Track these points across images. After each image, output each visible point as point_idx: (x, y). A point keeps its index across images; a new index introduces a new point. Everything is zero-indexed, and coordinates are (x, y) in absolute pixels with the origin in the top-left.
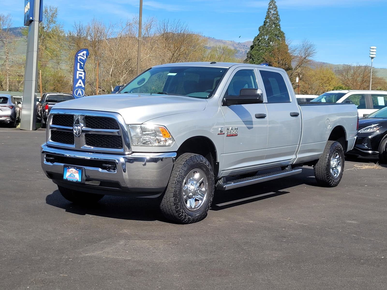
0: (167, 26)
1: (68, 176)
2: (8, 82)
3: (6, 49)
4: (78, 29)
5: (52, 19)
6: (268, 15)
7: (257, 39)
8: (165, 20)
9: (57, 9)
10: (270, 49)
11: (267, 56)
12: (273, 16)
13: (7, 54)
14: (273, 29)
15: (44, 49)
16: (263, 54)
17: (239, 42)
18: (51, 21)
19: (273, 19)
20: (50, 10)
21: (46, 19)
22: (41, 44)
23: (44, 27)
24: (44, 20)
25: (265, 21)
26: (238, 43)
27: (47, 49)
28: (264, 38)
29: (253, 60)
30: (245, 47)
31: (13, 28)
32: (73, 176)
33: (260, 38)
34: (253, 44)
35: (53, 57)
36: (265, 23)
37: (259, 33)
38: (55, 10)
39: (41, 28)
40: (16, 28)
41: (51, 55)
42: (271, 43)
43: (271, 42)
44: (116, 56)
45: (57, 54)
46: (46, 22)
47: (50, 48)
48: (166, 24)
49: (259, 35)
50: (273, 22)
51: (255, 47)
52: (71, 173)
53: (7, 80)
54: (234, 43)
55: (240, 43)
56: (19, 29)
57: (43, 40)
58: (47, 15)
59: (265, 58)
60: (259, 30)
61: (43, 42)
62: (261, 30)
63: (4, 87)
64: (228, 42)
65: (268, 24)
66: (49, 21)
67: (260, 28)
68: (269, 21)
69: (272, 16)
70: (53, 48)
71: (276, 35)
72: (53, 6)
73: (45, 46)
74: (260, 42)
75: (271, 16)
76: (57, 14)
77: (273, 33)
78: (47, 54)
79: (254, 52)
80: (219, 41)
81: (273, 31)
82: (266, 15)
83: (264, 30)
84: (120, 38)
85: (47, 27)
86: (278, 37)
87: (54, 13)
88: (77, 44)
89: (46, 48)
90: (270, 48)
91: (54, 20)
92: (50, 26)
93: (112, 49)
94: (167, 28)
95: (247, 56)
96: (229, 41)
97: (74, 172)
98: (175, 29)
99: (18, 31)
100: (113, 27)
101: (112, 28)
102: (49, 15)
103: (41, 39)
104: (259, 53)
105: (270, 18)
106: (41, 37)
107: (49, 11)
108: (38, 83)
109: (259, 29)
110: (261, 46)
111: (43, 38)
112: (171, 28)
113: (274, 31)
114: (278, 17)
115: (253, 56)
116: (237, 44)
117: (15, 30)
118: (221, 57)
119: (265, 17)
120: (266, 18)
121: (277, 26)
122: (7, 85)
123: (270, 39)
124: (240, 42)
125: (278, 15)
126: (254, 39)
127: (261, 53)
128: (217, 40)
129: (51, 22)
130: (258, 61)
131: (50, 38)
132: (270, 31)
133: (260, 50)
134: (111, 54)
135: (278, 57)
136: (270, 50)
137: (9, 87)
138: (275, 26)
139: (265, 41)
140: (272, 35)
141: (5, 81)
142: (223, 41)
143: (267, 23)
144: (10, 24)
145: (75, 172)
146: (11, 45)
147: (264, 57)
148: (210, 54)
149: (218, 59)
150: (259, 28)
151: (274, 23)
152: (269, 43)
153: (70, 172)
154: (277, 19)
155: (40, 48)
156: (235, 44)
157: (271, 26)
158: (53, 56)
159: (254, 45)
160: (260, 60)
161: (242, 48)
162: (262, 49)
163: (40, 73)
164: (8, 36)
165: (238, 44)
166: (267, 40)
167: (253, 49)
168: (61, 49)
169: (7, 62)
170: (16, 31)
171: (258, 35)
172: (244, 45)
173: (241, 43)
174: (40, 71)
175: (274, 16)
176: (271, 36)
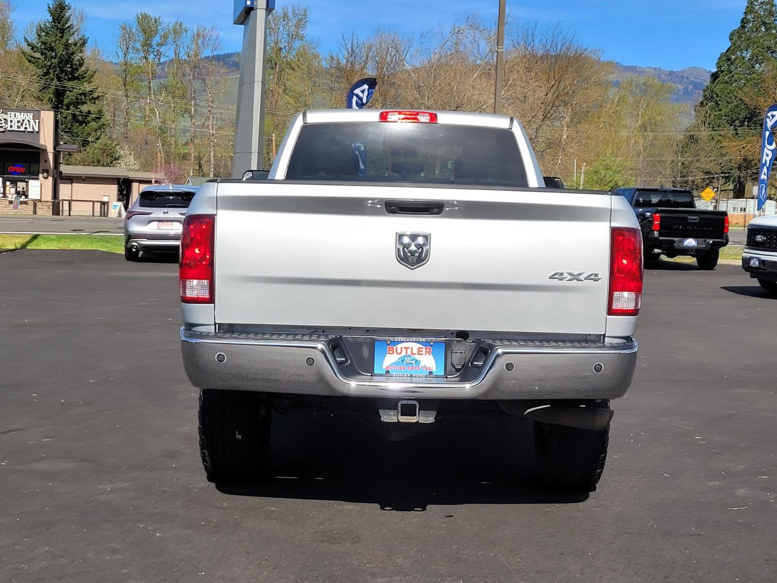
0: (533, 35)
2: (212, 158)
3: (210, 95)
4: (349, 46)
5: (297, 32)
6: (750, 7)
7: (726, 58)
8: (529, 23)
9: (306, 11)
10: (754, 78)
11: (749, 96)
12: (762, 7)
13: (211, 104)
14: (761, 36)
15: (281, 91)
16: (740, 91)
17: (670, 70)
18: (294, 36)
19: (762, 13)
20: (294, 13)
21: (286, 32)
22: (276, 82)
23: (281, 49)
24: (281, 34)
25: (743, 19)
26: (669, 72)
27: (286, 93)
28: (741, 55)
29: (717, 104)
30: (684, 81)
31: (224, 54)
33: (733, 57)
34: (716, 70)
35: (299, 107)
36: (744, 24)
37: (730, 45)
38: (302, 12)
39: (276, 49)
40: (229, 55)
41: (295, 104)
42: (757, 65)
43: (757, 63)
44: (430, 100)
45: (307, 101)
46: (285, 38)
47: (292, 89)
48: (530, 32)
49: (731, 49)
50: (762, 21)
51: (722, 76)
53: (210, 155)
54: (660, 73)
55: (674, 72)
56: (236, 57)
57: (279, 74)
58: (287, 23)
59: (746, 99)
60: (731, 39)
61: (279, 79)
62: (734, 39)
63: (205, 168)
64: (647, 70)
65: (751, 25)
66: (290, 35)
67: (732, 35)
68: (754, 18)
69: (759, 8)
70: (298, 90)
71: (769, 48)
72: (298, 5)
73: (284, 86)
74: (732, 64)
75: (757, 7)
76: (306, 21)
77: (763, 44)
78: (288, 102)
79: (719, 86)
80: (629, 69)
81: (761, 40)
82: (747, 5)
83: (741, 39)
84: (438, 60)
85: (287, 48)
86: (772, 53)
87: (301, 20)
88: (348, 79)
89: (285, 90)
90: (756, 77)
91: (301, 33)
92: (293, 46)
93: (422, 84)
94: (533, 41)
95: (705, 96)
96: (649, 68)
98: (550, 41)
99: (234, 61)
100: (424, 38)
101: (422, 41)
102: (291, 23)
103: (276, 72)
104: (730, 88)
105: (756, 13)
106: (276, 68)
107: (290, 15)
108: (269, 160)
109: (730, 37)
110: (735, 73)
111: (279, 69)
112: (542, 39)
113: (764, 41)
114: (774, 9)
115: (717, 96)
116: (666, 74)
117: (227, 59)
118: (641, 101)
119: (745, 11)
120: (745, 13)
121: (770, 28)
122: (210, 165)
123: (755, 58)
124: (675, 70)
125: (773, 6)
126: (720, 58)
127: (735, 89)
128: (624, 66)
129: (295, 38)
130: (727, 106)
131: (293, 69)
132: (756, 40)
133: (733, 83)
134: (418, 96)
135: (773, 97)
136: (755, 80)
137: (214, 169)
138: (765, 28)
139: (744, 63)
140: (760, 49)
141: (207, 157)
142: (636, 68)
143: (748, 22)
144: (217, 44)
146: (219, 87)
147: (743, 98)
148: (618, 93)
149: (634, 104)
150: (730, 34)
151: (765, 24)
152: (754, 67)
154: (772, 14)
155: (274, 89)
156: (664, 73)
157: (756, 30)
158: (298, 105)
159: (718, 71)
160: (733, 104)
161: (679, 83)
162: (736, 81)
163: (274, 139)
164: (213, 68)
165: (670, 74)
166: (747, 59)
167: (716, 80)
168: (314, 90)
169: (211, 120)
170: (231, 61)
171: (728, 50)
172: (682, 77)
173: (677, 72)
174: (274, 135)
175: (764, 7)
176: (758, 51)
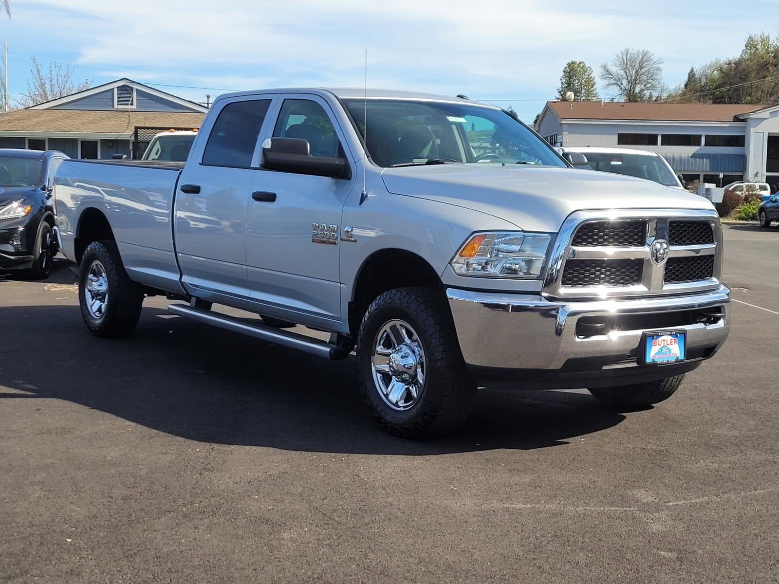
1: (656, 354)
32: (666, 351)
52: (662, 345)
97: (669, 342)
145: (671, 342)
153: (659, 345)
